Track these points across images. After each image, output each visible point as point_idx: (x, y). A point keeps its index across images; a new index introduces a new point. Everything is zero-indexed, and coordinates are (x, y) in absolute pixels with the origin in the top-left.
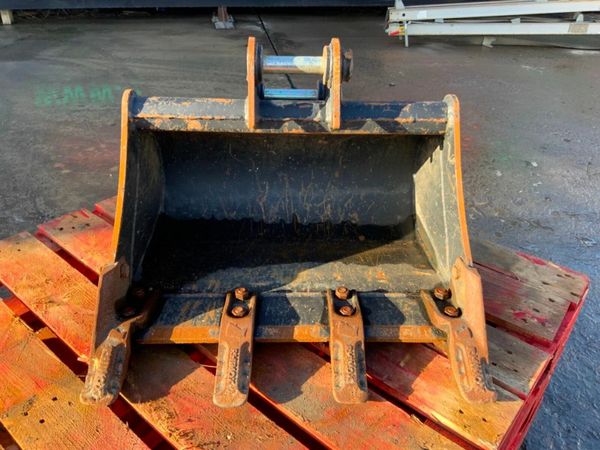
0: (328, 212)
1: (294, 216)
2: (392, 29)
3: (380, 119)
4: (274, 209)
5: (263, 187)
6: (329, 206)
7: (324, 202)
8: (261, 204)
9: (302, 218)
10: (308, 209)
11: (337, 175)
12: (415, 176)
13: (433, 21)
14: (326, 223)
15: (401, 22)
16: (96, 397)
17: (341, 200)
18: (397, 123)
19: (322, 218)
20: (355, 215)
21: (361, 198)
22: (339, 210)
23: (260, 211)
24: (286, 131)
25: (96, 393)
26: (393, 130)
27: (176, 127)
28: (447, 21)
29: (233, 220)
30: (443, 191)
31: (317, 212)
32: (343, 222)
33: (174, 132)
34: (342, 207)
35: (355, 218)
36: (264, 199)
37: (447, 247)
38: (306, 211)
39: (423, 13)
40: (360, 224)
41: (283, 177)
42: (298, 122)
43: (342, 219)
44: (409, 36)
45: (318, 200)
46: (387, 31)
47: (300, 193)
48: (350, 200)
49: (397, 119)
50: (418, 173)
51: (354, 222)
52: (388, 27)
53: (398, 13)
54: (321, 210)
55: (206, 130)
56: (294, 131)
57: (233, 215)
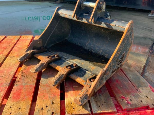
0: (101, 52)
1: (92, 50)
3: (106, 23)
4: (89, 46)
5: (89, 40)
7: (101, 49)
8: (87, 44)
9: (93, 51)
11: (107, 42)
14: (98, 54)
17: (106, 50)
19: (98, 53)
20: (107, 55)
21: (111, 51)
23: (85, 46)
26: (109, 27)
27: (64, 16)
29: (79, 46)
31: (98, 51)
32: (102, 55)
34: (105, 51)
38: (95, 49)
40: (107, 57)
41: (94, 39)
43: (103, 55)
47: (96, 45)
48: (108, 51)
49: (110, 24)
51: (105, 56)
54: (99, 50)
55: (69, 18)
56: (85, 22)
57: (79, 45)
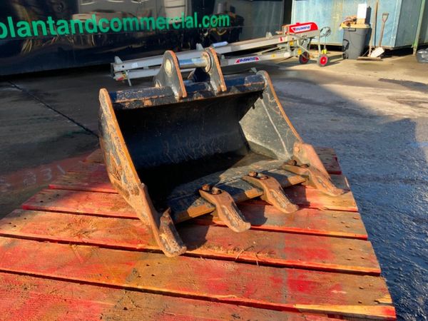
0: (204, 150)
1: (188, 156)
2: (118, 77)
3: (237, 86)
4: (176, 156)
5: (166, 145)
6: (204, 147)
7: (200, 146)
9: (193, 157)
10: (194, 151)
11: (203, 129)
12: (240, 122)
13: (142, 68)
14: (206, 157)
15: (122, 72)
16: (177, 250)
17: (208, 143)
18: (245, 86)
19: (203, 154)
20: (219, 149)
21: (218, 139)
22: (210, 148)
23: (168, 159)
24: (195, 99)
25: (176, 248)
26: (244, 91)
27: (137, 106)
28: (151, 67)
30: (270, 118)
31: (199, 152)
32: (215, 153)
33: (136, 109)
34: (211, 146)
35: (219, 150)
36: (168, 151)
37: (283, 143)
39: (135, 65)
42: (201, 93)
43: (213, 152)
44: (131, 80)
45: (197, 145)
46: (114, 78)
47: (187, 144)
48: (213, 142)
49: (244, 84)
50: (242, 120)
51: (220, 152)
52: (114, 75)
53: (119, 65)
54: (201, 150)
55: (154, 105)
56: (199, 98)
